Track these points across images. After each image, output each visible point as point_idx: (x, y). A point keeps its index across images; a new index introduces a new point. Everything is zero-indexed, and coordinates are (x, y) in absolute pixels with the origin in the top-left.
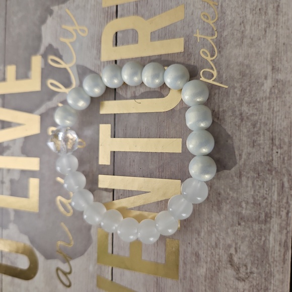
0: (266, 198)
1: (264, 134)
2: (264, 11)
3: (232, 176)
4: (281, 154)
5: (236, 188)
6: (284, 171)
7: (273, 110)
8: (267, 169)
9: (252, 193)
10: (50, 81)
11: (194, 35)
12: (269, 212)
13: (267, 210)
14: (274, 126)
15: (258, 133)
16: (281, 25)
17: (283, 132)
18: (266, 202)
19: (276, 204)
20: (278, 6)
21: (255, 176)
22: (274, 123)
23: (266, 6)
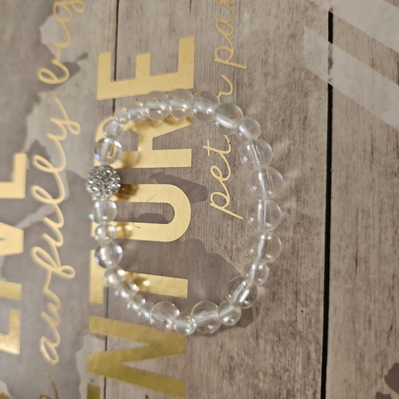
0: (287, 370)
1: (286, 285)
2: (288, 122)
3: (247, 336)
4: (307, 314)
5: (252, 352)
6: (310, 337)
7: (298, 255)
8: (289, 332)
9: (272, 361)
10: (35, 188)
11: (204, 147)
12: (291, 389)
13: (289, 386)
14: (299, 276)
15: (279, 284)
16: (308, 144)
17: (309, 285)
18: (288, 376)
19: (301, 379)
20: (306, 118)
21: (275, 339)
22: (299, 272)
23: (291, 116)
